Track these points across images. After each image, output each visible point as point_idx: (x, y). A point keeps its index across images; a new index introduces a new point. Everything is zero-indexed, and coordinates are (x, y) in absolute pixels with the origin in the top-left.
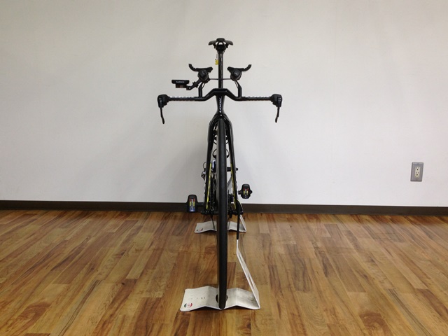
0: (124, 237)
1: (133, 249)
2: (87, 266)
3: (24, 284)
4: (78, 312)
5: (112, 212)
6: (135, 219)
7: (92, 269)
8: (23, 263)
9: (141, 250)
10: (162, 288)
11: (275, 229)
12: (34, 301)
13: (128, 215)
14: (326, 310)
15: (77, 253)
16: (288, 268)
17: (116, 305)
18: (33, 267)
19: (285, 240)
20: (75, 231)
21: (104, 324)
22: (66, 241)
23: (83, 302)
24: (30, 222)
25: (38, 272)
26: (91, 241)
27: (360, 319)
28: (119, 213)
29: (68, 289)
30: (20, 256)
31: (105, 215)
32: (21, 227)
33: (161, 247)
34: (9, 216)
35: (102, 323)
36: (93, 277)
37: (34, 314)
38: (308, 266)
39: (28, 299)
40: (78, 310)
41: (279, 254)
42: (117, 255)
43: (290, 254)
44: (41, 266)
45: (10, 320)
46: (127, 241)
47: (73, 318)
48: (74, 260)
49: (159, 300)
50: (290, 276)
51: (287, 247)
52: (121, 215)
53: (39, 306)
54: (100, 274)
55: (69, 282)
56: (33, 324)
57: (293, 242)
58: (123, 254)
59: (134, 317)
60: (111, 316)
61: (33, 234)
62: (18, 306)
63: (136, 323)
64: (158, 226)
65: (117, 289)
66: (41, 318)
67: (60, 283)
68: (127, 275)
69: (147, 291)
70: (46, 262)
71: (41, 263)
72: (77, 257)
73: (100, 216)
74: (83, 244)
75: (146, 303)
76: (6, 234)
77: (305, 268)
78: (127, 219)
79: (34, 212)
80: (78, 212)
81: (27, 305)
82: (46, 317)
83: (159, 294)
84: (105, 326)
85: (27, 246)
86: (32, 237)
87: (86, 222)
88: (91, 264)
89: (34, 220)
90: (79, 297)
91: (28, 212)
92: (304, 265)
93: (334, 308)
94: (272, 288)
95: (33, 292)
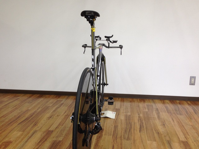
0: (54, 109)
1: (56, 115)
2: (34, 123)
3: (4, 131)
5: (52, 96)
6: (61, 100)
8: (7, 120)
9: (60, 115)
10: (63, 135)
11: (123, 106)
12: (6, 140)
13: (59, 97)
15: (32, 116)
18: (11, 123)
19: (126, 112)
20: (34, 105)
22: (28, 110)
23: (27, 141)
25: (12, 125)
26: (39, 110)
28: (56, 96)
29: (22, 135)
30: (6, 117)
31: (49, 97)
32: (12, 102)
33: (69, 114)
34: (8, 97)
36: (35, 129)
37: (4, 146)
38: (133, 127)
39: (4, 138)
41: (121, 119)
42: (48, 117)
43: (126, 120)
46: (54, 111)
48: (29, 120)
50: (123, 131)
51: (126, 116)
55: (24, 131)
57: (129, 114)
58: (51, 117)
67: (19, 131)
68: (50, 128)
69: (56, 137)
70: (17, 120)
71: (15, 121)
72: (31, 118)
73: (47, 97)
74: (35, 112)
75: (54, 143)
76: (4, 106)
77: (131, 127)
78: (58, 99)
80: (38, 95)
82: (9, 148)
85: (11, 112)
86: (15, 108)
87: (41, 99)
89: (18, 99)
90: (26, 139)
91: (17, 95)
92: (131, 126)
94: (113, 137)
95: (7, 135)
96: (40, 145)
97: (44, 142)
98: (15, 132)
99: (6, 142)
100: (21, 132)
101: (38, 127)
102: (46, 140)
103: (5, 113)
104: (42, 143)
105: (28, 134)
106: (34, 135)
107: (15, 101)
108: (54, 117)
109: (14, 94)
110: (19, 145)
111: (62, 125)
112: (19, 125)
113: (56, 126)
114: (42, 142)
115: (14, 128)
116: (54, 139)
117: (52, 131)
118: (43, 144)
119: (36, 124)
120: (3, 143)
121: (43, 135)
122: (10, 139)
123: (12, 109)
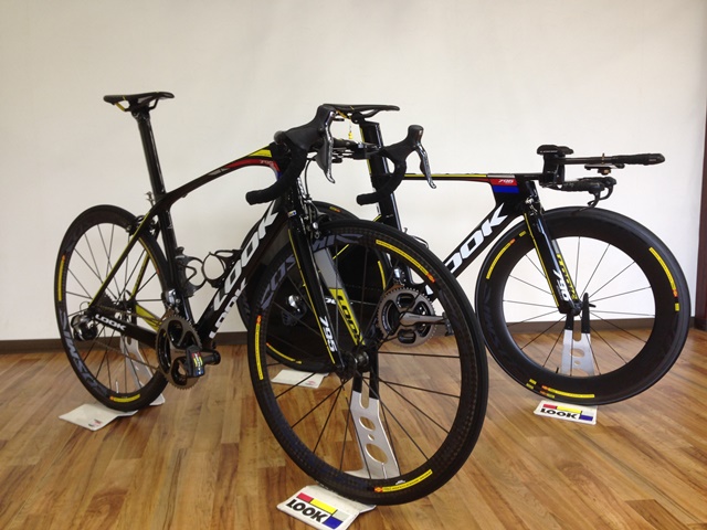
1: (212, 401)
2: (155, 430)
4: (174, 498)
9: (224, 401)
12: (99, 487)
17: (226, 483)
21: (222, 512)
23: (174, 482)
24: (36, 371)
25: (84, 444)
27: (560, 473)
29: (143, 466)
35: (218, 510)
36: (172, 444)
37: (108, 506)
39: (87, 486)
40: (172, 496)
42: (191, 410)
45: (74, 518)
47: (170, 507)
49: (283, 470)
53: (110, 494)
55: (140, 455)
56: (114, 522)
58: (199, 408)
59: (260, 498)
60: (226, 498)
62: (78, 496)
63: (268, 506)
65: (215, 459)
66: (122, 512)
67: (126, 457)
68: (220, 437)
69: (260, 459)
75: (267, 477)
81: (92, 494)
82: (129, 509)
83: (279, 462)
84: (225, 513)
90: (165, 477)
93: (520, 461)
95: (90, 475)
96: (230, 487)
97: (233, 475)
98: (113, 464)
99: (105, 494)
100: (134, 461)
101: (179, 440)
102: (235, 470)
103: (30, 411)
104: (231, 481)
105: (161, 464)
106: (183, 462)
107: (37, 375)
108: (209, 406)
109: (15, 356)
110: (158, 495)
111: (255, 426)
112: (108, 440)
113: (238, 431)
114: (228, 477)
115: (99, 450)
116: (259, 465)
117: (236, 446)
118: (234, 482)
119: (165, 433)
120: (95, 498)
121: (213, 458)
122: (111, 483)
123: (45, 398)
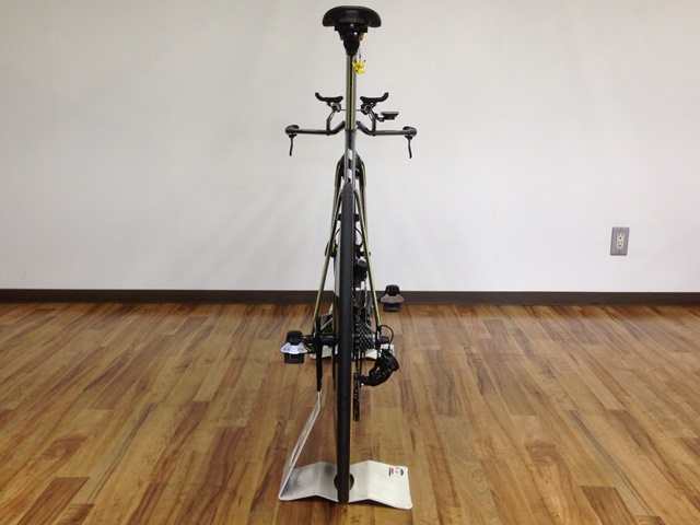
0: (188, 342)
1: (202, 360)
2: (135, 384)
3: (46, 410)
4: (127, 448)
5: (168, 306)
6: (202, 315)
7: (143, 388)
8: (41, 380)
9: (214, 360)
10: (246, 413)
11: (410, 328)
12: (62, 433)
13: (192, 310)
14: (479, 441)
15: (120, 365)
16: (427, 383)
17: (181, 438)
18: (58, 386)
19: (424, 344)
20: (115, 334)
21: (165, 463)
22: (102, 349)
23: (133, 434)
24: (47, 321)
25: (63, 394)
26: (138, 348)
27: (526, 453)
28: (178, 306)
29: (110, 417)
30: (36, 371)
31: (157, 311)
32: (34, 328)
33: (243, 356)
34: (14, 312)
35: (162, 462)
36: (146, 398)
37: (64, 451)
38: (456, 380)
39: (53, 431)
40: (126, 446)
41: (415, 364)
42: (178, 367)
43: (431, 363)
44: (68, 384)
45: (30, 459)
46: (191, 348)
47: (120, 455)
48: (116, 376)
49: (241, 430)
50: (430, 395)
51: (428, 353)
52: (181, 309)
53: (70, 440)
54: (155, 395)
55: (112, 406)
56: (64, 464)
57: (436, 347)
58: (186, 366)
59: (207, 454)
60: (175, 452)
61: (53, 339)
62: (39, 441)
63: (211, 462)
64: (238, 325)
65: (181, 416)
66: (74, 457)
67: (98, 407)
68: (195, 395)
69: (224, 418)
70: (75, 378)
71: (68, 380)
72: (120, 372)
73: (151, 311)
74: (127, 353)
75: (223, 435)
76: (12, 338)
77: (452, 383)
78: (191, 315)
79: (50, 306)
80: (117, 306)
81: (54, 439)
82: (81, 456)
83: (242, 422)
84: (167, 466)
85: (46, 356)
86: (52, 343)
87: (130, 320)
88: (141, 382)
89: (52, 318)
90: (128, 428)
91: (43, 306)
92: (451, 380)
93: (490, 438)
94: (404, 412)
95: (60, 421)
96: (183, 442)
97: (191, 432)
98: (84, 412)
99: (66, 440)
100: (104, 411)
102: (195, 427)
103: (25, 359)
104: (187, 436)
105: (129, 416)
106: (150, 416)
107: (47, 325)
108: (197, 365)
109: (32, 305)
110: (113, 444)
111: (233, 387)
112: (88, 391)
113: (215, 390)
114: (185, 432)
115: (76, 400)
116: (220, 424)
117: (207, 404)
118: (189, 438)
120: (55, 442)
121: (179, 414)
122: (75, 430)
123: (46, 347)
